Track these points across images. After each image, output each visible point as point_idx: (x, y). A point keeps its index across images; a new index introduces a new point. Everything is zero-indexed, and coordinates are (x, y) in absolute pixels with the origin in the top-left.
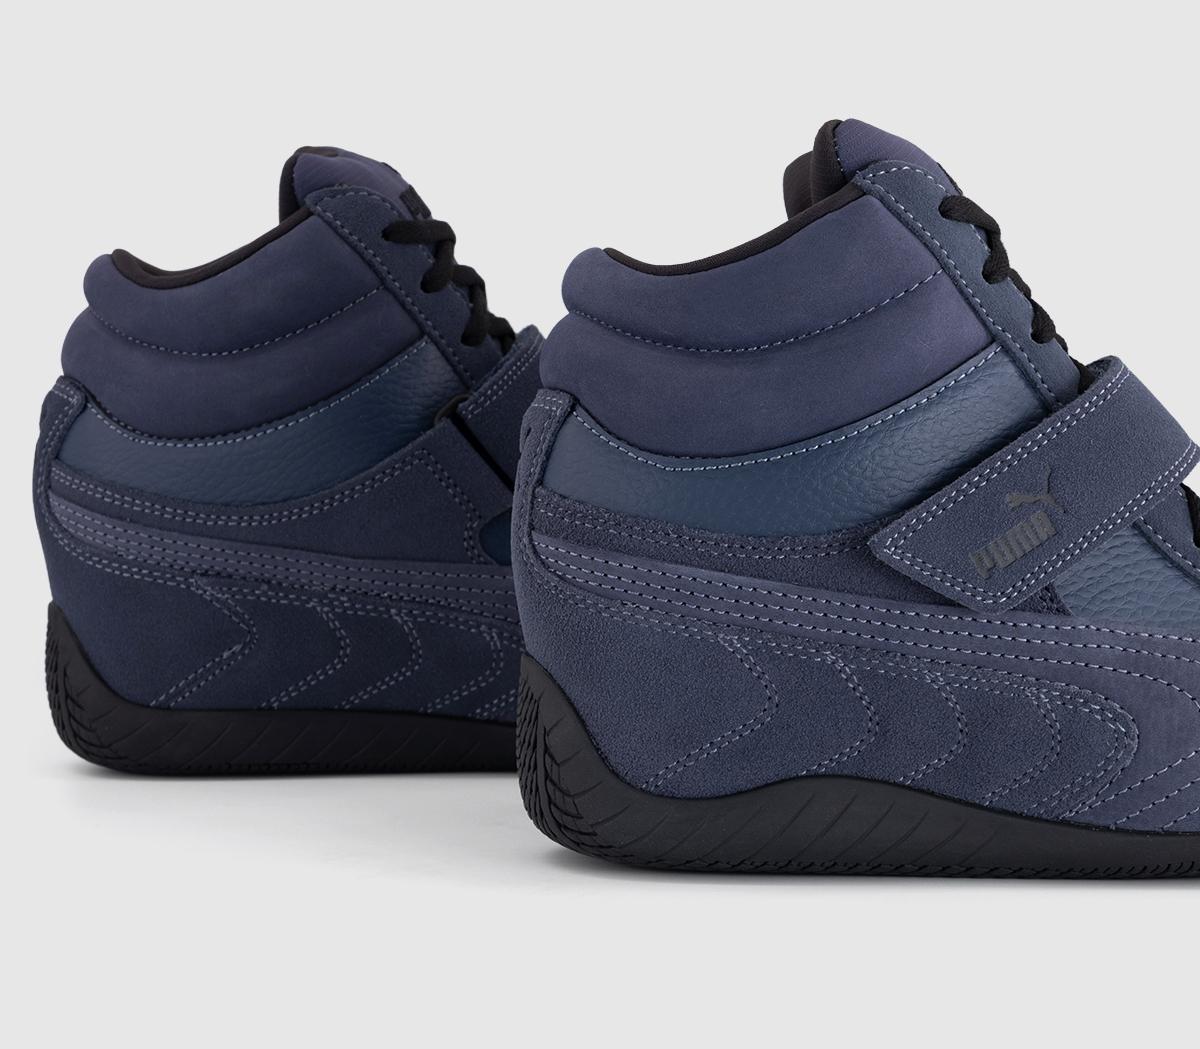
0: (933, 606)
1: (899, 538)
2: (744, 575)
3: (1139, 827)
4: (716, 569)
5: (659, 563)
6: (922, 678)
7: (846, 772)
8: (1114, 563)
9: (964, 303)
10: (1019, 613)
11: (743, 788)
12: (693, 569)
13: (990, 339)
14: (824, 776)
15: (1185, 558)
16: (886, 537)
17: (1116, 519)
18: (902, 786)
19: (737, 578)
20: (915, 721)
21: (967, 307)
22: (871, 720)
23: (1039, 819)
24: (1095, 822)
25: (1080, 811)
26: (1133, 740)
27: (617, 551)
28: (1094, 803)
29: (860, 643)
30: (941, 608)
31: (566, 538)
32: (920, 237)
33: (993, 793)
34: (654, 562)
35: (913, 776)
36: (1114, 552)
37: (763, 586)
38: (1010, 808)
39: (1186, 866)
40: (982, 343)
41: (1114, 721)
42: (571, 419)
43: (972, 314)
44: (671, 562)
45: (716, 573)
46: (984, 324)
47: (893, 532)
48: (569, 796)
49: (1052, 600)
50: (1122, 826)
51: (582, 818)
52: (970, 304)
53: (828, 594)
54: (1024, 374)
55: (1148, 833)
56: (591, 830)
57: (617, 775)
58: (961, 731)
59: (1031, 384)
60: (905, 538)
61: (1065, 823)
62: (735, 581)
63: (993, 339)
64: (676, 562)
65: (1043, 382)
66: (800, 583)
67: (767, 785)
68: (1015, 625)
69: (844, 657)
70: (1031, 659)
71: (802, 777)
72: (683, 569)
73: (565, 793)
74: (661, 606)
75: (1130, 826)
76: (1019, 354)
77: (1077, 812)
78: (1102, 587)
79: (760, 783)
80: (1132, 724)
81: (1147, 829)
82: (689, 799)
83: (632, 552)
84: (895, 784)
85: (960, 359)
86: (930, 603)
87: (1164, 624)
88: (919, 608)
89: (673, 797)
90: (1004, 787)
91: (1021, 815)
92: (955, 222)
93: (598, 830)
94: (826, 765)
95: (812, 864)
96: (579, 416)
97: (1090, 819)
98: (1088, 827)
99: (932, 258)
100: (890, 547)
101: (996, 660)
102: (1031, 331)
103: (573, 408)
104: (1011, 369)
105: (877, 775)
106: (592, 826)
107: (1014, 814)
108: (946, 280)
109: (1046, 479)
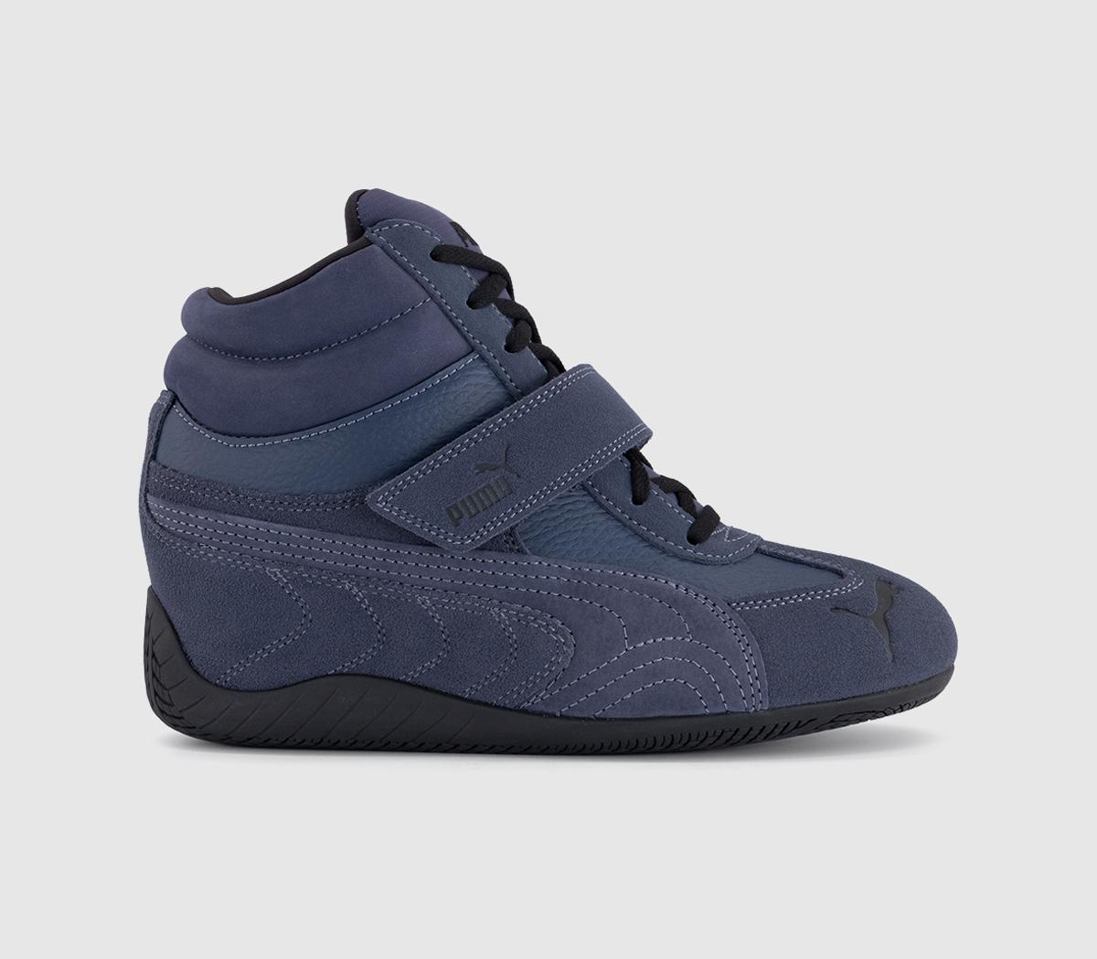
0: (421, 547)
1: (389, 496)
2: (282, 523)
3: (578, 714)
4: (261, 519)
5: (222, 515)
6: (414, 600)
7: (363, 672)
8: (566, 516)
9: (448, 323)
10: (486, 553)
11: (287, 683)
12: (246, 520)
13: (470, 349)
14: (346, 674)
15: (623, 512)
16: (378, 494)
17: (560, 482)
18: (404, 682)
19: (277, 526)
20: (410, 633)
21: (451, 326)
22: (379, 632)
23: (504, 708)
24: (546, 710)
25: (535, 702)
26: (569, 648)
27: (194, 506)
28: (544, 695)
29: (369, 574)
30: (426, 548)
31: (164, 497)
32: (412, 275)
33: (471, 688)
34: (219, 514)
35: (411, 676)
36: (567, 508)
37: (295, 532)
38: (483, 700)
39: (615, 745)
40: (463, 352)
41: (555, 633)
42: (172, 411)
43: (456, 331)
44: (231, 514)
45: (262, 522)
46: (465, 338)
47: (384, 491)
48: (166, 689)
49: (513, 543)
50: (565, 714)
51: (173, 705)
52: (453, 324)
53: (343, 538)
54: (497, 375)
55: (584, 719)
56: (179, 715)
57: (198, 673)
58: (445, 641)
59: (502, 383)
60: (394, 496)
61: (525, 711)
62: (275, 528)
63: (473, 350)
64: (234, 514)
65: (511, 381)
66: (323, 529)
67: (304, 681)
68: (483, 561)
69: (358, 585)
70: (496, 586)
71: (330, 675)
72: (239, 519)
73: (164, 687)
74: (225, 547)
75: (570, 714)
76: (492, 360)
77: (533, 703)
78: (556, 533)
79: (300, 679)
80: (568, 636)
81: (583, 716)
82: (247, 691)
83: (204, 507)
84: (399, 681)
85: (444, 364)
86: (418, 544)
87: (603, 562)
88: (410, 548)
89: (238, 690)
90: (478, 684)
91: (490, 705)
92: (444, 264)
93: (185, 714)
94: (348, 666)
95: (339, 741)
96: (177, 409)
97: (542, 708)
98: (540, 714)
99: (422, 289)
100: (382, 502)
101: (469, 587)
102: (504, 343)
103: (173, 403)
104: (486, 372)
105: (386, 674)
106: (180, 711)
107: (486, 704)
108: (433, 305)
109: (504, 452)
